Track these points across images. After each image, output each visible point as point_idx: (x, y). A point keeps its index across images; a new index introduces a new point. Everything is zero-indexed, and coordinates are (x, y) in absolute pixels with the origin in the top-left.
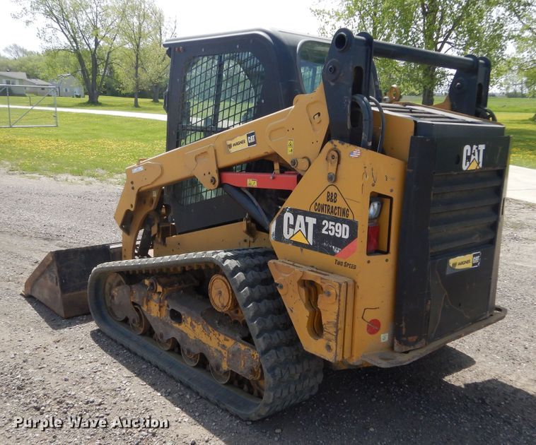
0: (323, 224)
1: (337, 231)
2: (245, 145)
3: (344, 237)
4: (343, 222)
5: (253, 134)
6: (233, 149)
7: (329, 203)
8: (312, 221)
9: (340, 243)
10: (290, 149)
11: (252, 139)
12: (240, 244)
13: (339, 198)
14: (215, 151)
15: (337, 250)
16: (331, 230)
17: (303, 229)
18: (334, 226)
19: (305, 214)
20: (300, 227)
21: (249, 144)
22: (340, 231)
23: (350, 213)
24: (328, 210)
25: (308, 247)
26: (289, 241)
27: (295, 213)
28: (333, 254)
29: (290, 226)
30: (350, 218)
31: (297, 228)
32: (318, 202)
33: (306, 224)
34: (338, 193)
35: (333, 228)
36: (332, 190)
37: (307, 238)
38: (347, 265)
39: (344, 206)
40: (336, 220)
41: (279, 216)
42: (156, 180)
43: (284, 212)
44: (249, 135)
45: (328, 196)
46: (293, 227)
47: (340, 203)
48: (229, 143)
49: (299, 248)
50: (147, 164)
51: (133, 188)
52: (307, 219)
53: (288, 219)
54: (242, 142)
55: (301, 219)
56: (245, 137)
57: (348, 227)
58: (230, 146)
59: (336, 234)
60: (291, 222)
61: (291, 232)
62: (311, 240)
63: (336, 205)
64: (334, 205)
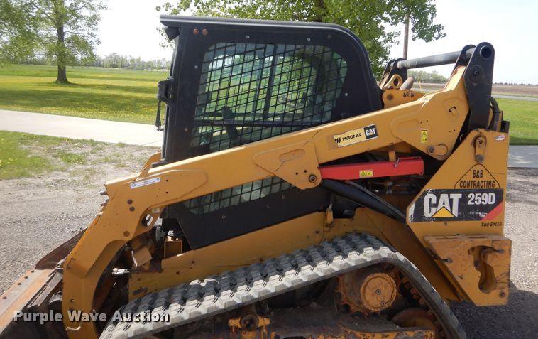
0: (469, 196)
1: (483, 199)
2: (363, 138)
3: (490, 203)
4: (488, 191)
5: (373, 127)
6: (342, 144)
7: (476, 179)
8: (456, 197)
9: (486, 208)
10: (424, 138)
11: (372, 132)
12: (308, 237)
13: (485, 174)
14: (315, 146)
15: (482, 215)
16: (478, 200)
17: (448, 205)
18: (481, 197)
19: (449, 192)
20: (444, 203)
21: (367, 137)
22: (486, 199)
23: (496, 184)
24: (474, 185)
25: (454, 219)
26: (432, 218)
27: (438, 193)
28: (480, 219)
29: (431, 205)
30: (496, 187)
31: (440, 205)
32: (463, 180)
33: (451, 201)
34: (483, 169)
35: (479, 198)
36: (478, 168)
37: (451, 212)
38: (492, 224)
39: (490, 179)
40: (482, 191)
41: (419, 199)
42: (190, 192)
43: (424, 194)
45: (474, 174)
46: (436, 205)
47: (486, 177)
48: (336, 137)
49: (443, 222)
50: (170, 174)
51: (132, 209)
52: (452, 196)
53: (430, 199)
54: (357, 136)
55: (444, 197)
56: (361, 131)
57: (494, 195)
58: (339, 140)
59: (483, 203)
60: (434, 201)
61: (434, 210)
62: (455, 213)
63: (483, 179)
64: (480, 179)
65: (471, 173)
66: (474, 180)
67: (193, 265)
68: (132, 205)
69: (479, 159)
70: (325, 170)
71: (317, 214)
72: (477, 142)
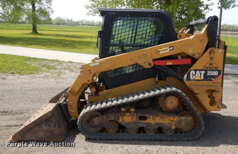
0: (208, 72)
1: (213, 73)
3: (216, 75)
4: (215, 71)
5: (172, 47)
8: (203, 72)
9: (214, 77)
10: (191, 51)
11: (172, 48)
12: (149, 86)
13: (214, 64)
14: (151, 53)
15: (212, 79)
16: (211, 74)
17: (199, 75)
19: (200, 70)
21: (170, 50)
24: (210, 68)
25: (202, 80)
26: (193, 80)
27: (196, 71)
28: (212, 80)
29: (193, 75)
30: (218, 69)
31: (197, 75)
32: (205, 66)
33: (201, 74)
34: (213, 62)
36: (211, 62)
37: (201, 78)
38: (217, 83)
39: (216, 66)
40: (213, 71)
41: (189, 72)
42: (109, 68)
43: (191, 71)
44: (169, 47)
46: (195, 75)
47: (214, 65)
48: (159, 50)
49: (197, 81)
50: (102, 62)
51: (90, 73)
52: (201, 72)
53: (193, 73)
54: (166, 50)
55: (198, 72)
56: (168, 48)
57: (217, 72)
58: (160, 51)
59: (213, 75)
60: (194, 74)
61: (194, 77)
62: (202, 78)
63: (213, 66)
64: (212, 66)
65: (209, 63)
66: (210, 66)
67: (109, 94)
68: (90, 72)
69: (211, 59)
70: (155, 62)
71: (152, 78)
72: (211, 52)
